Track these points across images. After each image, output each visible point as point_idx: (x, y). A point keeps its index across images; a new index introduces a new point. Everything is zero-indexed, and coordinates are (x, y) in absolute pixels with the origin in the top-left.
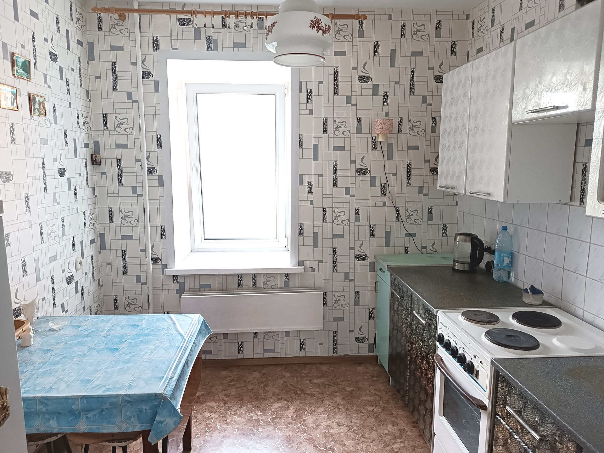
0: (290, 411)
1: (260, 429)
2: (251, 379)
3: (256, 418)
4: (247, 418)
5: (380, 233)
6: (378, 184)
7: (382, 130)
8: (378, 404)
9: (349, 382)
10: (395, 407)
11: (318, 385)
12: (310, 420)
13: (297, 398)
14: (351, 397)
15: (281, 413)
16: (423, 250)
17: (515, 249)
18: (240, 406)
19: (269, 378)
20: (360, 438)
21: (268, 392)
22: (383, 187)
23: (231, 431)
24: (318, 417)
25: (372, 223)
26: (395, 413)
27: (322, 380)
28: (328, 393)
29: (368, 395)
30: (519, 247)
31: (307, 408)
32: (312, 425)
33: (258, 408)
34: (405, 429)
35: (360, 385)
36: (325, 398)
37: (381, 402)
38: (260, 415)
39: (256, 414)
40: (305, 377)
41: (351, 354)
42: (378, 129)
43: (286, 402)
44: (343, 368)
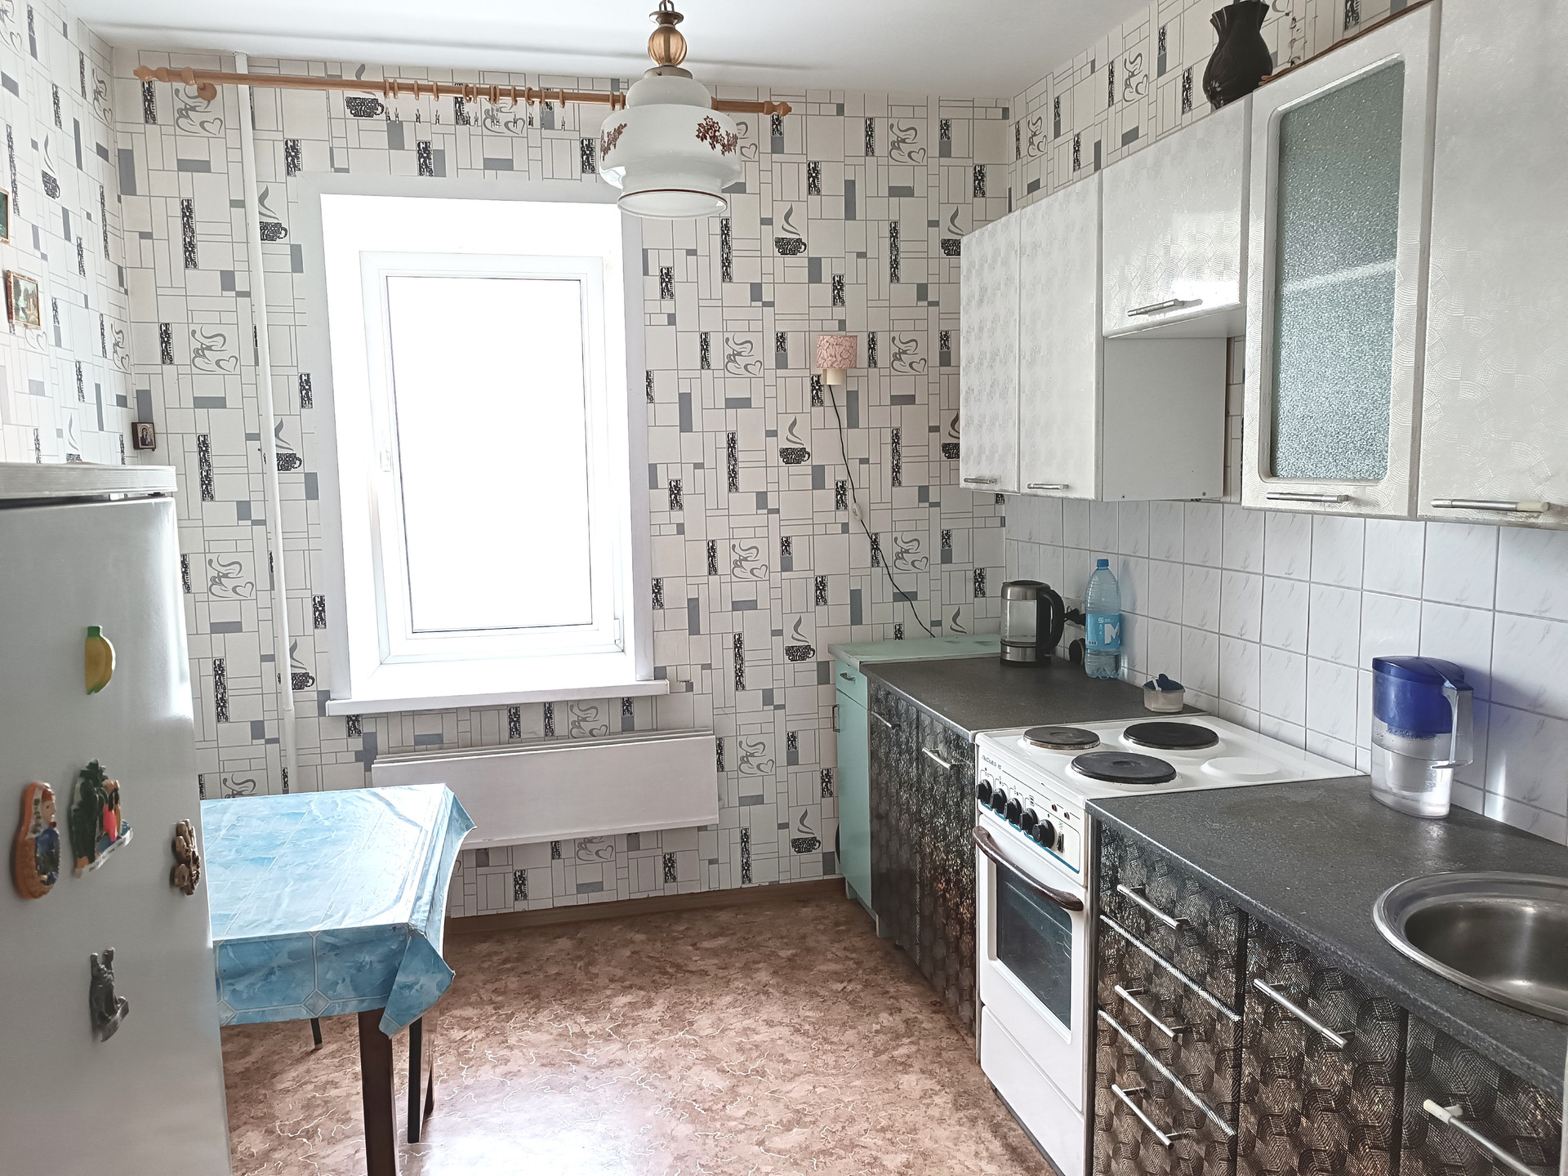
0: (655, 1009)
1: (590, 1051)
2: (552, 954)
3: (577, 1030)
4: (555, 1032)
5: (838, 594)
6: (830, 483)
7: (834, 359)
8: (853, 976)
9: (785, 940)
10: (892, 979)
11: (714, 953)
12: (704, 1022)
13: (667, 981)
14: (793, 968)
15: (635, 1014)
16: (936, 630)
17: (1126, 606)
18: (533, 1010)
19: (596, 948)
20: (821, 1044)
21: (597, 975)
22: (841, 490)
23: (521, 1062)
24: (723, 1015)
25: (819, 573)
26: (892, 990)
27: (721, 941)
28: (737, 965)
29: (830, 960)
30: (1134, 604)
31: (693, 999)
32: (709, 1031)
33: (578, 1009)
34: (916, 1018)
35: (810, 942)
36: (734, 976)
37: (860, 972)
38: (586, 1023)
39: (576, 1023)
40: (680, 939)
41: (784, 879)
42: (826, 357)
43: (642, 993)
44: (768, 913)
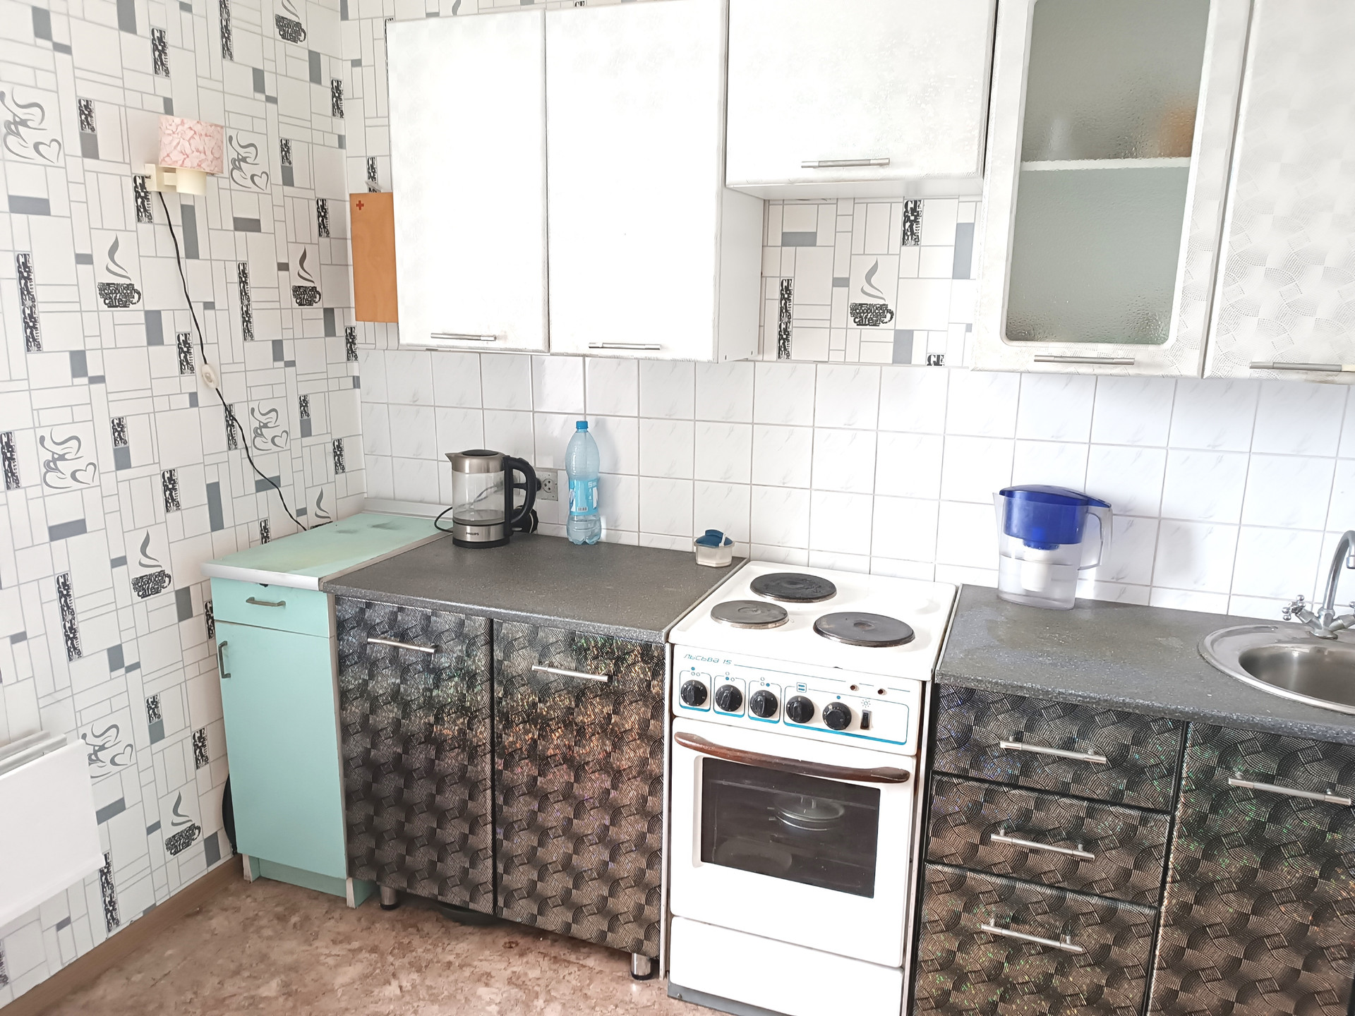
5: (192, 493)
6: (169, 337)
16: (301, 519)
22: (184, 346)
25: (167, 466)
35: (282, 959)
37: (391, 958)
41: (162, 897)
